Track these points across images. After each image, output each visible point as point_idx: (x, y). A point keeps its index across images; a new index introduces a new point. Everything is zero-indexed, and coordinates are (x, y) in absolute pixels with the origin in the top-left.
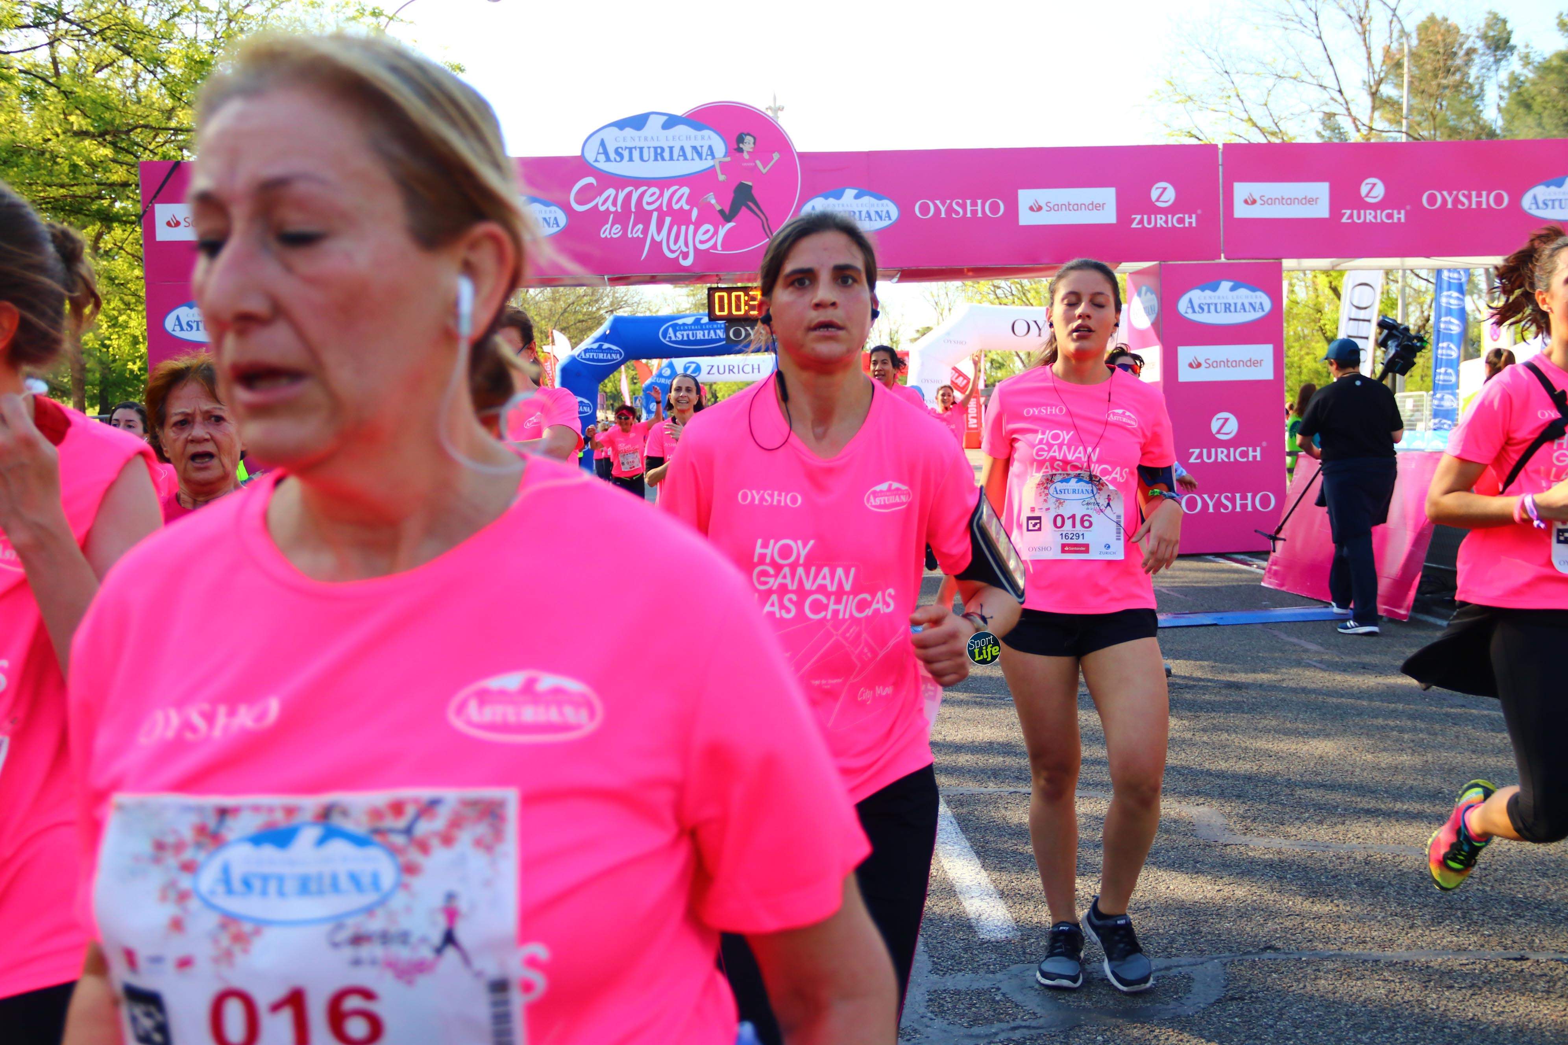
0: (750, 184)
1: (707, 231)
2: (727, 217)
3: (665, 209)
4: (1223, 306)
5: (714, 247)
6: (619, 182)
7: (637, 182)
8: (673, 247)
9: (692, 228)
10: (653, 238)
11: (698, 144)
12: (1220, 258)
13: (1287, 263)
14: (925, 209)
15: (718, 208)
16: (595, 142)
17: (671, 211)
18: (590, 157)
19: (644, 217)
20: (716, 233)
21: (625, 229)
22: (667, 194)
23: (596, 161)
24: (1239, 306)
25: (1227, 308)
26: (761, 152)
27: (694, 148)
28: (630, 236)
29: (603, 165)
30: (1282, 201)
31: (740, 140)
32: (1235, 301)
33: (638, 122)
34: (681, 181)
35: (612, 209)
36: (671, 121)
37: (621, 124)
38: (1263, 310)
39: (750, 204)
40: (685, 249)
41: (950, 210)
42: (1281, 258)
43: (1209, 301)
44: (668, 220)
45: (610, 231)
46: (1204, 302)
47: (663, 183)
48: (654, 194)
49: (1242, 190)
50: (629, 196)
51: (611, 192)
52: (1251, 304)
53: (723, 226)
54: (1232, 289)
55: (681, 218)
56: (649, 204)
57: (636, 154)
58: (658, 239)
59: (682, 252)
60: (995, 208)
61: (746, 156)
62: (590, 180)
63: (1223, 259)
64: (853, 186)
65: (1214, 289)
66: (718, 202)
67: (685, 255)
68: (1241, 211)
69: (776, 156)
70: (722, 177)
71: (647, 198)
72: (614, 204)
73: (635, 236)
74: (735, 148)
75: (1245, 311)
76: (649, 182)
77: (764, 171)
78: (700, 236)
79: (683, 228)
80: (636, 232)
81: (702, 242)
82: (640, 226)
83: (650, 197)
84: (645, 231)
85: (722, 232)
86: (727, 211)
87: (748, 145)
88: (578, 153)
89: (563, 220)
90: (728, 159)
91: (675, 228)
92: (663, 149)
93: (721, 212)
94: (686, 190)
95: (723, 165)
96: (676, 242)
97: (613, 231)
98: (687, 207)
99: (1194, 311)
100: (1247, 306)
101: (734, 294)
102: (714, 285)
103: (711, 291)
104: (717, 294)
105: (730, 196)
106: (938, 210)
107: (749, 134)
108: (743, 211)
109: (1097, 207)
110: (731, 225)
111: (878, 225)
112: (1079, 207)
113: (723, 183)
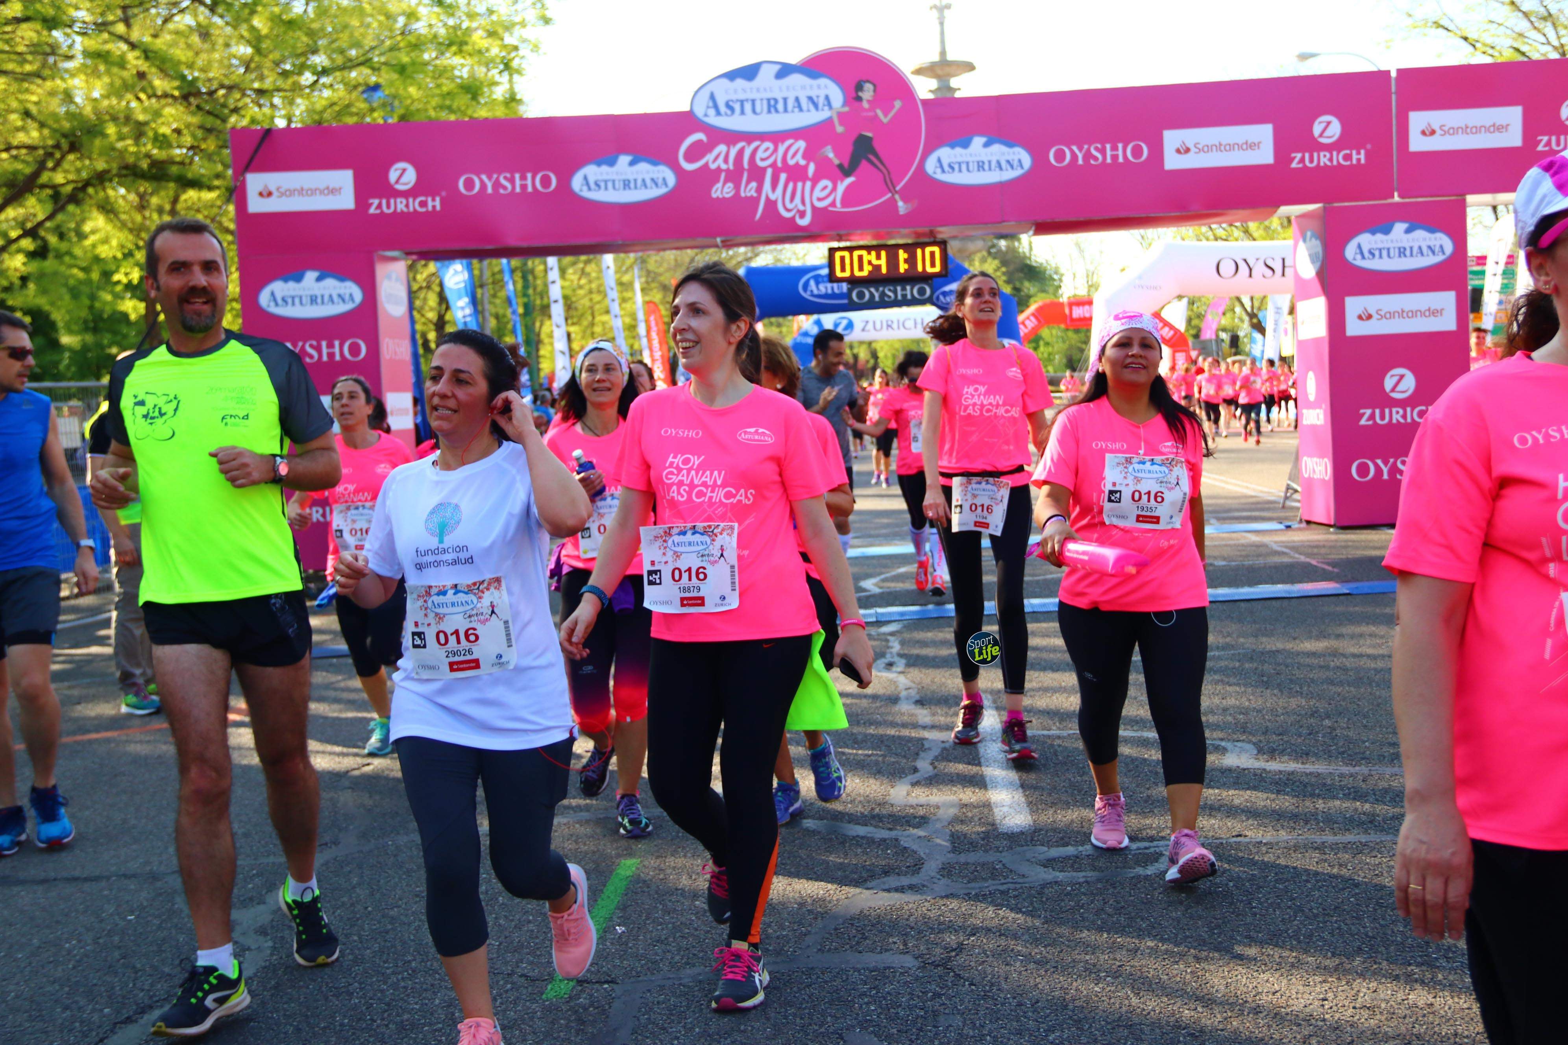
0: (870, 135)
1: (825, 188)
2: (845, 171)
3: (779, 164)
4: (1397, 251)
5: (833, 204)
6: (731, 137)
7: (749, 137)
8: (789, 206)
9: (808, 184)
10: (768, 199)
12: (1393, 197)
14: (1060, 156)
15: (837, 162)
16: (705, 95)
17: (786, 167)
18: (699, 112)
19: (757, 174)
20: (834, 189)
21: (737, 187)
22: (782, 149)
23: (706, 115)
24: (1415, 250)
25: (1402, 252)
26: (882, 100)
28: (743, 194)
29: (713, 120)
30: (1466, 130)
31: (859, 87)
32: (1411, 244)
33: (749, 72)
34: (796, 134)
35: (724, 167)
36: (785, 70)
37: (732, 75)
38: (1444, 253)
39: (872, 157)
40: (801, 208)
41: (1088, 156)
42: (1464, 194)
43: (1380, 246)
44: (783, 177)
45: (722, 190)
46: (1375, 246)
47: (777, 138)
48: (767, 149)
49: (1418, 120)
50: (741, 152)
51: (722, 148)
52: (1429, 247)
53: (842, 181)
54: (1408, 231)
55: (797, 174)
56: (763, 160)
58: (773, 197)
59: (799, 211)
60: (1137, 152)
61: (866, 105)
62: (700, 136)
63: (1397, 198)
64: (981, 133)
65: (1387, 231)
66: (837, 155)
67: (802, 214)
68: (1417, 143)
69: (898, 104)
70: (840, 129)
71: (760, 154)
72: (726, 160)
73: (749, 195)
74: (853, 97)
75: (1422, 254)
76: (762, 137)
77: (885, 120)
78: (818, 193)
79: (800, 185)
80: (749, 190)
81: (820, 199)
82: (754, 185)
83: (764, 154)
84: (759, 190)
85: (842, 187)
86: (846, 165)
87: (868, 93)
88: (686, 108)
89: (671, 180)
90: (846, 109)
91: (791, 186)
93: (840, 167)
94: (801, 144)
95: (842, 116)
96: (792, 199)
97: (726, 190)
98: (803, 162)
99: (1363, 257)
100: (1425, 250)
101: (856, 253)
102: (835, 244)
103: (832, 252)
104: (838, 255)
105: (849, 149)
106: (1074, 156)
107: (868, 81)
108: (864, 164)
109: (1252, 146)
110: (850, 180)
111: (1009, 175)
112: (1231, 147)
113: (842, 135)
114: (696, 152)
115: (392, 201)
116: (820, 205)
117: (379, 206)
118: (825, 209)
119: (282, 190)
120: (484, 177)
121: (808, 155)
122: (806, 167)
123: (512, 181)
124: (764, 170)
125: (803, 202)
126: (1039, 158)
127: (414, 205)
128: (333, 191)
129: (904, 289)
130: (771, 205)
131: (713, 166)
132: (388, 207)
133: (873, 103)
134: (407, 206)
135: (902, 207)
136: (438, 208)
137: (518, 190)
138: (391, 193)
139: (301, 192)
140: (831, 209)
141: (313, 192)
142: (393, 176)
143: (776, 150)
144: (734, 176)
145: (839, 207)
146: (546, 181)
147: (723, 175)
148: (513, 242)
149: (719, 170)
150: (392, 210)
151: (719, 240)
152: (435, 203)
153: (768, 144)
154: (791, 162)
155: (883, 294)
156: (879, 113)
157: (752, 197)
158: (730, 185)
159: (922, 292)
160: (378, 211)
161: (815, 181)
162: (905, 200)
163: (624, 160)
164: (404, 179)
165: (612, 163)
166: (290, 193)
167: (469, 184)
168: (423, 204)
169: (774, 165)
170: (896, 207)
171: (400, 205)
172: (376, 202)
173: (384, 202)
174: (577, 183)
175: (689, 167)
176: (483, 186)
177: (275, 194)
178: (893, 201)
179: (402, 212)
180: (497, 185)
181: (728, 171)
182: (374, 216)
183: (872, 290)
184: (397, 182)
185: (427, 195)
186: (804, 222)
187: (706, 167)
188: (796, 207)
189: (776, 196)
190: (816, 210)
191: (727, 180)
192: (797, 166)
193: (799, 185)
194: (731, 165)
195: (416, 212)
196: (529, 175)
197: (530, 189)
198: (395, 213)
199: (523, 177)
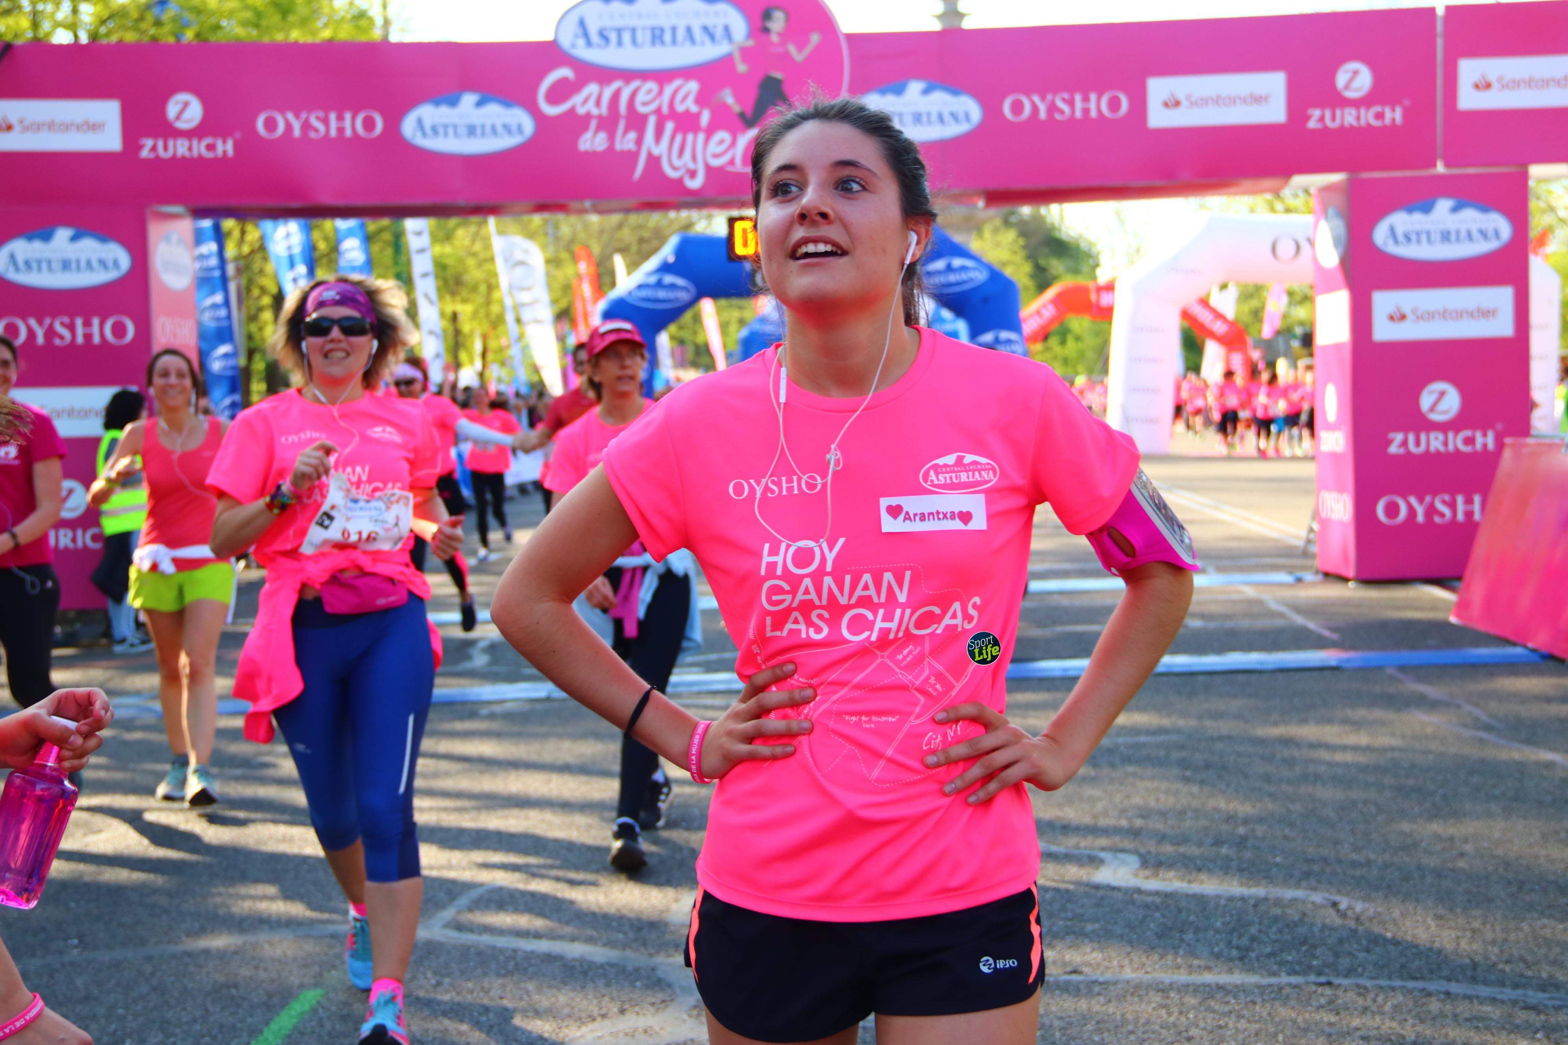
0: (778, 75)
1: (721, 142)
2: (747, 121)
3: (665, 110)
4: (1439, 234)
5: (732, 162)
6: (604, 75)
7: (628, 75)
8: (677, 162)
9: (701, 137)
10: (649, 153)
11: (709, 22)
12: (1435, 165)
13: (1536, 171)
14: (1017, 108)
15: (737, 109)
16: (573, 19)
17: (673, 114)
18: (565, 42)
19: (637, 122)
20: (733, 143)
21: (612, 138)
22: (668, 90)
23: (574, 46)
24: (1463, 234)
25: (1446, 236)
26: (796, 32)
27: (705, 29)
28: (618, 147)
29: (583, 53)
30: (1529, 83)
31: (767, 15)
32: (1458, 227)
34: (687, 73)
35: (595, 112)
38: (1499, 239)
39: (780, 102)
40: (691, 166)
41: (1052, 108)
42: (1525, 164)
43: (1419, 228)
44: (670, 126)
45: (592, 142)
46: (1411, 229)
47: (662, 77)
48: (649, 91)
49: (1469, 69)
50: (616, 95)
51: (592, 88)
52: (1481, 231)
53: (743, 132)
54: (1454, 210)
55: (686, 123)
56: (645, 104)
57: (627, 37)
58: (656, 151)
59: (688, 170)
60: (1114, 104)
61: (774, 38)
62: (564, 72)
63: (1440, 168)
64: (918, 76)
65: (1427, 209)
66: (737, 101)
67: (693, 174)
68: (1468, 100)
69: (815, 38)
70: (742, 68)
71: (641, 97)
72: (598, 103)
73: (626, 147)
74: (759, 27)
75: (1471, 240)
76: (644, 75)
77: (799, 57)
78: (713, 147)
80: (626, 142)
81: (716, 156)
82: (632, 135)
83: (646, 97)
84: (639, 142)
85: (743, 140)
86: (749, 112)
87: (778, 22)
88: (549, 37)
89: (528, 126)
90: (750, 43)
91: (679, 138)
92: (662, 30)
93: (742, 115)
94: (693, 86)
95: (745, 52)
96: (680, 154)
97: (597, 141)
98: (694, 109)
99: (1397, 243)
100: (1475, 234)
102: (735, 213)
103: (732, 221)
104: (739, 226)
105: (752, 93)
106: (1035, 109)
107: (777, 8)
108: (770, 112)
109: (1259, 99)
110: (754, 132)
111: (953, 130)
112: (1232, 101)
113: (743, 76)
114: (559, 92)
115: (171, 143)
116: (716, 163)
118: (720, 170)
119: (27, 123)
120: (290, 116)
121: (701, 100)
122: (698, 116)
123: (326, 121)
124: (644, 118)
125: (694, 158)
126: (991, 109)
127: (200, 148)
128: (94, 127)
130: (654, 162)
131: (581, 111)
132: (166, 148)
133: (785, 36)
134: (190, 149)
136: (230, 152)
137: (333, 133)
138: (169, 131)
139: (51, 126)
140: (730, 169)
141: (67, 127)
142: (172, 110)
143: (661, 92)
144: (608, 124)
145: (736, 167)
146: (369, 124)
147: (593, 124)
148: (326, 199)
149: (588, 116)
150: (170, 153)
151: (587, 204)
152: (226, 147)
153: (652, 85)
154: (680, 108)
156: (792, 49)
157: (629, 152)
158: (602, 136)
160: (152, 156)
161: (710, 132)
163: (469, 99)
164: (187, 114)
165: (453, 102)
166: (37, 127)
167: (271, 124)
168: (211, 147)
169: (658, 111)
171: (181, 148)
172: (149, 143)
173: (160, 144)
174: (408, 127)
175: (551, 111)
176: (289, 127)
177: (17, 128)
179: (184, 158)
180: (306, 126)
181: (600, 118)
182: (146, 161)
184: (178, 117)
185: (215, 135)
186: (695, 184)
187: (572, 111)
188: (685, 165)
189: (660, 150)
190: (709, 169)
191: (598, 129)
192: (687, 113)
193: (690, 137)
194: (604, 110)
195: (201, 157)
196: (348, 116)
197: (348, 133)
198: (174, 158)
199: (340, 118)
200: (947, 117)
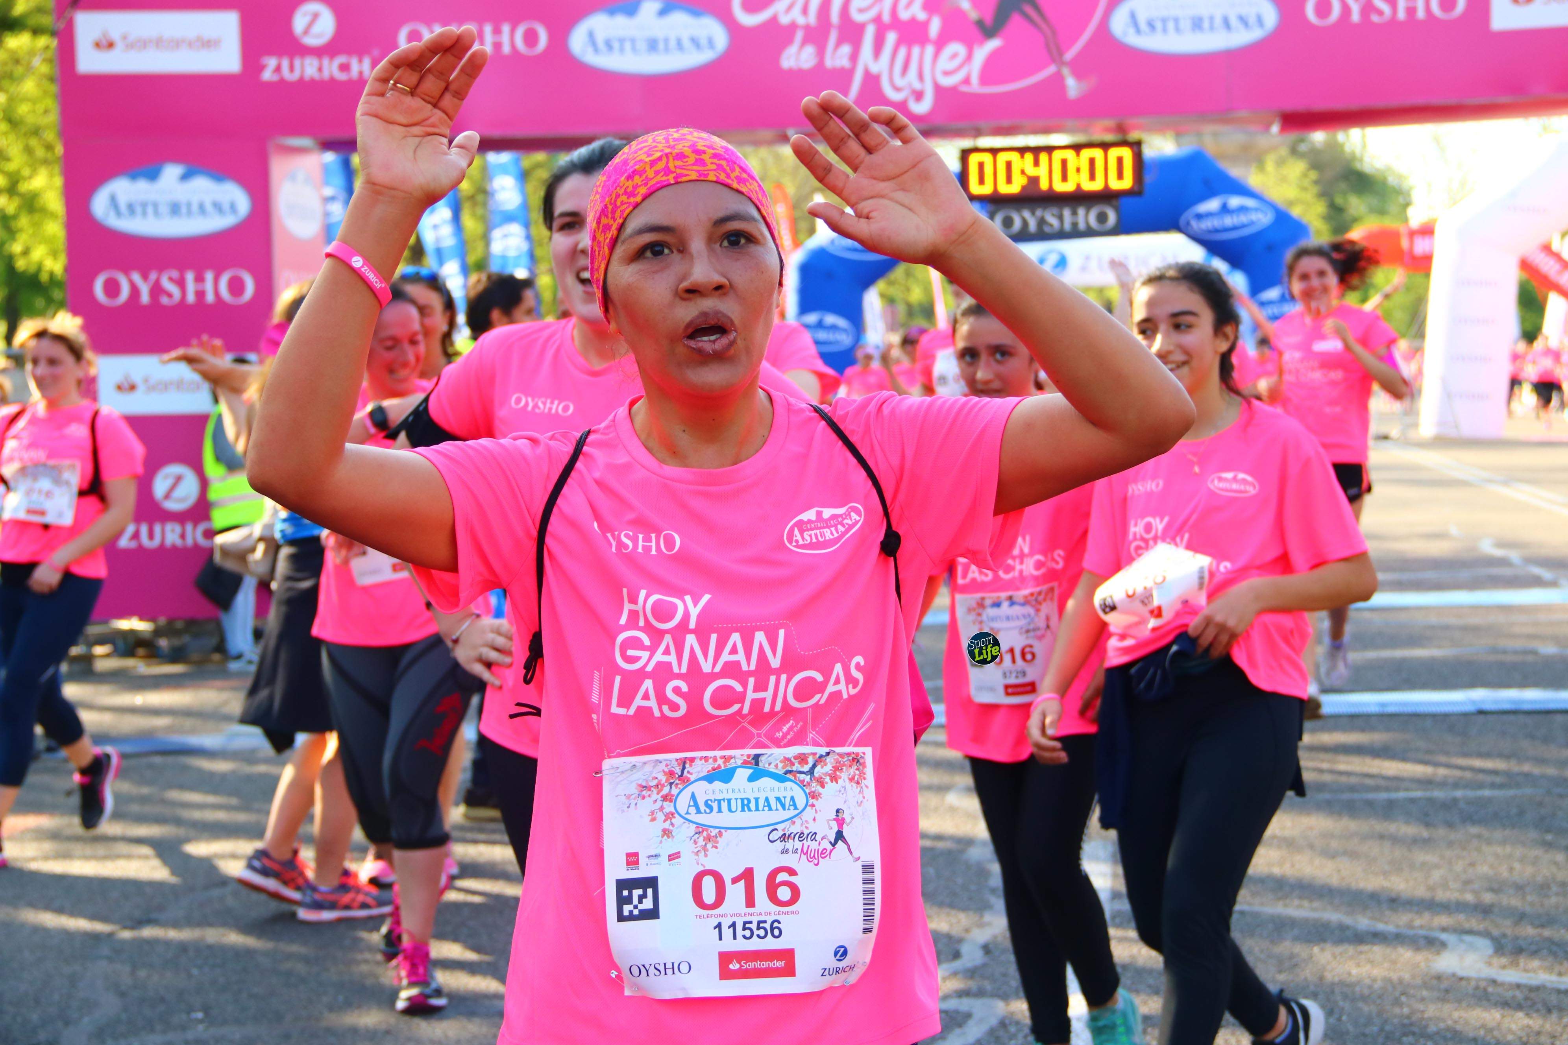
1: (954, 56)
2: (987, 31)
3: (886, 18)
5: (967, 81)
8: (899, 82)
9: (930, 50)
10: (866, 71)
14: (1323, 8)
15: (974, 15)
17: (896, 23)
19: (851, 33)
20: (969, 57)
21: (821, 53)
28: (829, 63)
35: (801, 20)
39: (1029, 9)
40: (917, 86)
41: (1369, 9)
44: (891, 38)
45: (797, 57)
53: (982, 45)
55: (912, 34)
56: (861, 11)
58: (874, 69)
59: (913, 90)
66: (974, 5)
67: (919, 96)
71: (856, 3)
72: (805, 11)
73: (838, 64)
78: (944, 63)
80: (838, 57)
81: (947, 73)
82: (846, 49)
83: (864, 2)
84: (854, 57)
85: (981, 54)
86: (988, 20)
89: (721, 39)
91: (902, 52)
93: (980, 24)
96: (904, 72)
97: (803, 56)
98: (922, 16)
101: (1002, 157)
103: (965, 155)
104: (974, 159)
106: (1346, 10)
108: (1016, 22)
110: (994, 44)
111: (1241, 38)
115: (297, 63)
116: (947, 82)
117: (278, 69)
118: (953, 90)
119: (131, 38)
120: (438, 29)
122: (925, 24)
124: (860, 28)
125: (921, 77)
126: (1290, 9)
127: (331, 68)
128: (208, 44)
129: (1074, 213)
130: (872, 81)
131: (785, 20)
132: (292, 68)
134: (320, 69)
135: (1073, 86)
138: (295, 48)
139: (159, 43)
140: (964, 89)
141: (176, 44)
142: (299, 22)
144: (817, 35)
145: (975, 86)
146: (531, 38)
147: (799, 35)
149: (793, 26)
150: (297, 75)
152: (362, 67)
154: (904, 15)
155: (1042, 222)
157: (842, 70)
159: (1102, 218)
160: (275, 78)
161: (940, 44)
162: (1078, 75)
163: (650, 7)
164: (317, 28)
165: (630, 12)
166: (143, 44)
167: (415, 40)
168: (345, 68)
169: (878, 20)
170: (1063, 87)
171: (309, 68)
172: (271, 62)
173: (285, 63)
174: (578, 42)
175: (748, 20)
177: (120, 44)
178: (1058, 78)
179: (313, 81)
181: (807, 28)
182: (269, 85)
183: (1026, 214)
184: (306, 31)
185: (349, 52)
186: (921, 108)
187: (774, 19)
188: (910, 85)
189: (880, 67)
190: (939, 90)
191: (805, 41)
192: (913, 21)
193: (916, 51)
194: (812, 18)
195: (332, 80)
196: (506, 28)
197: (506, 49)
198: (301, 80)
199: (497, 31)
200: (1234, 21)
